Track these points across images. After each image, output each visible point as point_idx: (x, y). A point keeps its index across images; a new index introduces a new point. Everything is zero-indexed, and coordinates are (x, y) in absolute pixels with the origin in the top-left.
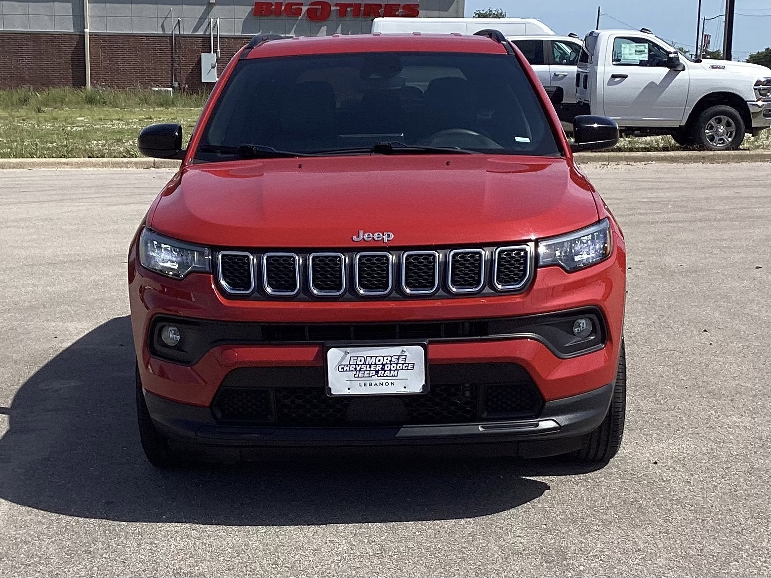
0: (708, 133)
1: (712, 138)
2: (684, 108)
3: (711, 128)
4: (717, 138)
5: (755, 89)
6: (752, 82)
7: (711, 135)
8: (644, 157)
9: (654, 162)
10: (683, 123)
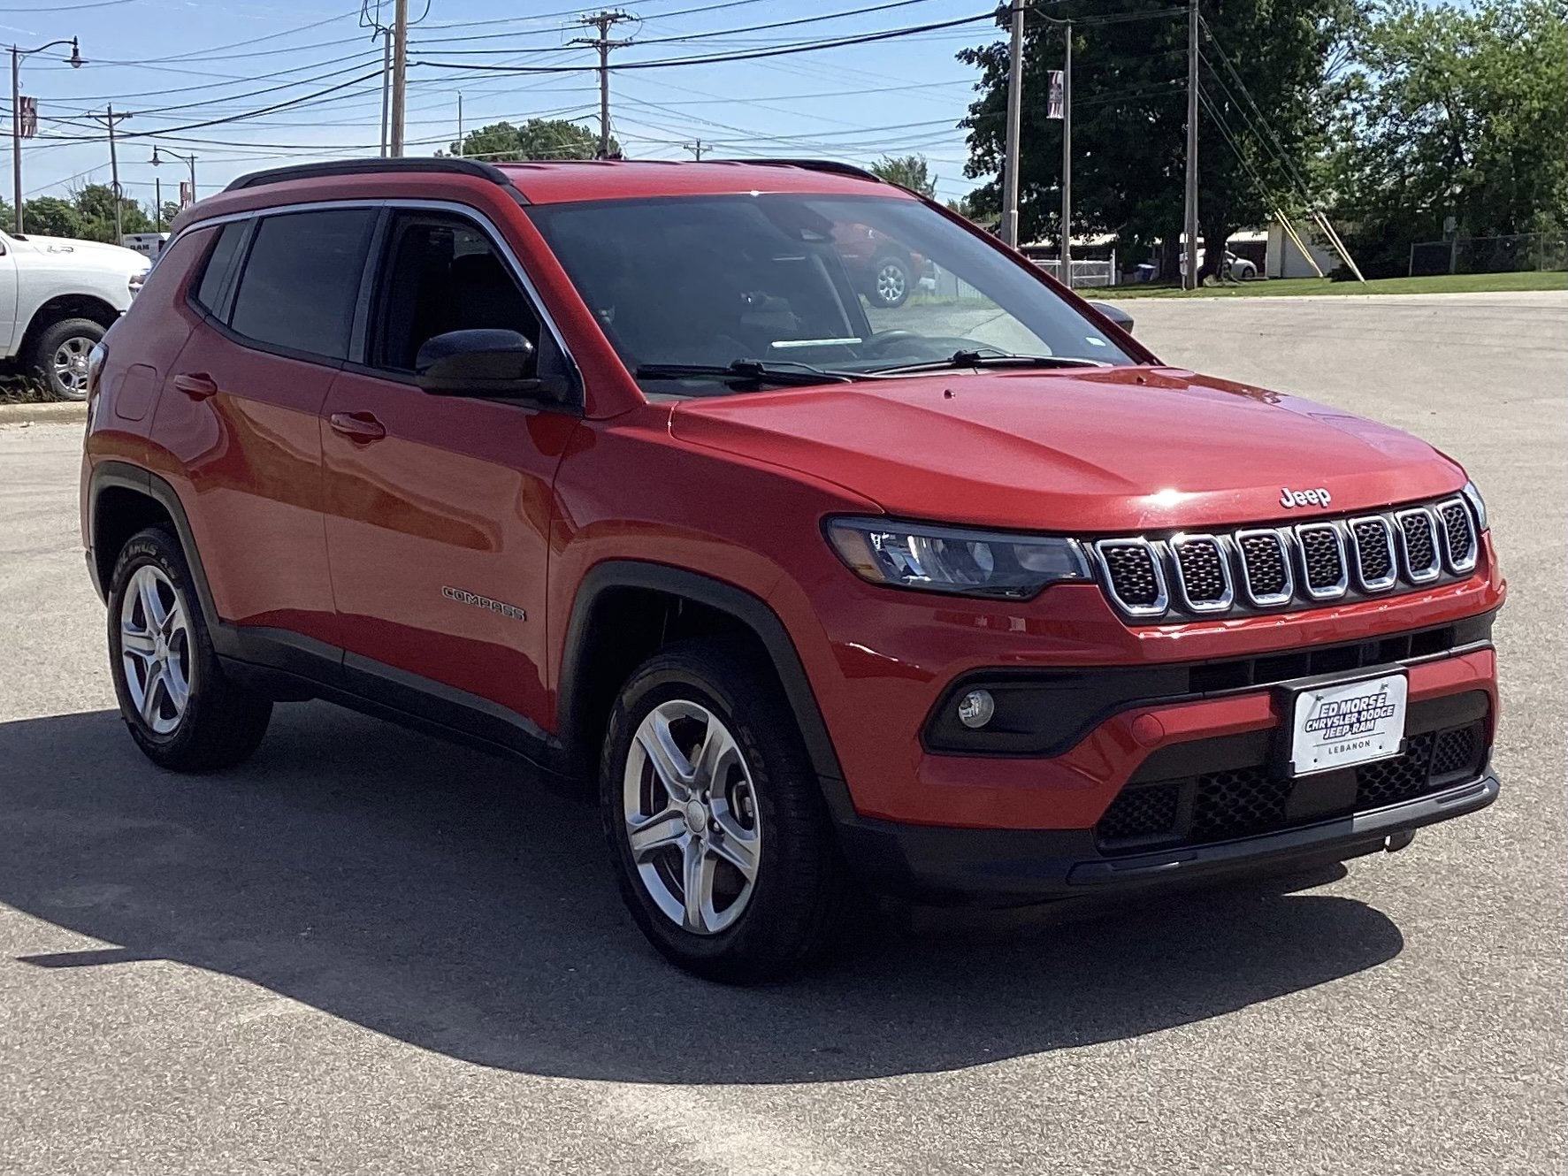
0: (60, 369)
1: (67, 378)
2: (12, 323)
3: (63, 359)
4: (75, 378)
5: (130, 288)
6: (124, 277)
7: (64, 373)
8: (10, 414)
9: (32, 423)
10: (13, 353)
